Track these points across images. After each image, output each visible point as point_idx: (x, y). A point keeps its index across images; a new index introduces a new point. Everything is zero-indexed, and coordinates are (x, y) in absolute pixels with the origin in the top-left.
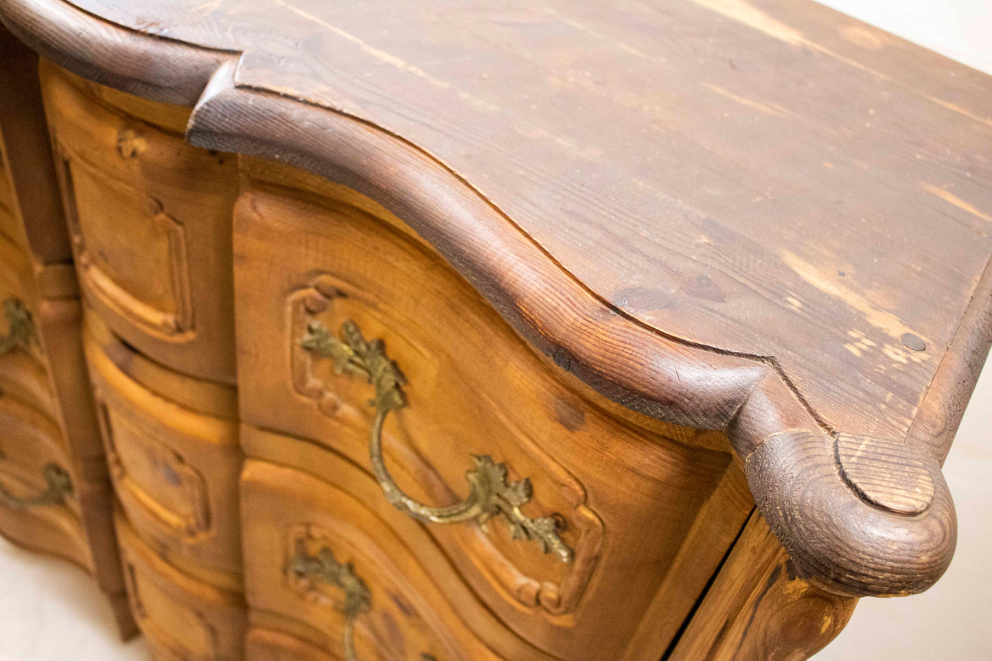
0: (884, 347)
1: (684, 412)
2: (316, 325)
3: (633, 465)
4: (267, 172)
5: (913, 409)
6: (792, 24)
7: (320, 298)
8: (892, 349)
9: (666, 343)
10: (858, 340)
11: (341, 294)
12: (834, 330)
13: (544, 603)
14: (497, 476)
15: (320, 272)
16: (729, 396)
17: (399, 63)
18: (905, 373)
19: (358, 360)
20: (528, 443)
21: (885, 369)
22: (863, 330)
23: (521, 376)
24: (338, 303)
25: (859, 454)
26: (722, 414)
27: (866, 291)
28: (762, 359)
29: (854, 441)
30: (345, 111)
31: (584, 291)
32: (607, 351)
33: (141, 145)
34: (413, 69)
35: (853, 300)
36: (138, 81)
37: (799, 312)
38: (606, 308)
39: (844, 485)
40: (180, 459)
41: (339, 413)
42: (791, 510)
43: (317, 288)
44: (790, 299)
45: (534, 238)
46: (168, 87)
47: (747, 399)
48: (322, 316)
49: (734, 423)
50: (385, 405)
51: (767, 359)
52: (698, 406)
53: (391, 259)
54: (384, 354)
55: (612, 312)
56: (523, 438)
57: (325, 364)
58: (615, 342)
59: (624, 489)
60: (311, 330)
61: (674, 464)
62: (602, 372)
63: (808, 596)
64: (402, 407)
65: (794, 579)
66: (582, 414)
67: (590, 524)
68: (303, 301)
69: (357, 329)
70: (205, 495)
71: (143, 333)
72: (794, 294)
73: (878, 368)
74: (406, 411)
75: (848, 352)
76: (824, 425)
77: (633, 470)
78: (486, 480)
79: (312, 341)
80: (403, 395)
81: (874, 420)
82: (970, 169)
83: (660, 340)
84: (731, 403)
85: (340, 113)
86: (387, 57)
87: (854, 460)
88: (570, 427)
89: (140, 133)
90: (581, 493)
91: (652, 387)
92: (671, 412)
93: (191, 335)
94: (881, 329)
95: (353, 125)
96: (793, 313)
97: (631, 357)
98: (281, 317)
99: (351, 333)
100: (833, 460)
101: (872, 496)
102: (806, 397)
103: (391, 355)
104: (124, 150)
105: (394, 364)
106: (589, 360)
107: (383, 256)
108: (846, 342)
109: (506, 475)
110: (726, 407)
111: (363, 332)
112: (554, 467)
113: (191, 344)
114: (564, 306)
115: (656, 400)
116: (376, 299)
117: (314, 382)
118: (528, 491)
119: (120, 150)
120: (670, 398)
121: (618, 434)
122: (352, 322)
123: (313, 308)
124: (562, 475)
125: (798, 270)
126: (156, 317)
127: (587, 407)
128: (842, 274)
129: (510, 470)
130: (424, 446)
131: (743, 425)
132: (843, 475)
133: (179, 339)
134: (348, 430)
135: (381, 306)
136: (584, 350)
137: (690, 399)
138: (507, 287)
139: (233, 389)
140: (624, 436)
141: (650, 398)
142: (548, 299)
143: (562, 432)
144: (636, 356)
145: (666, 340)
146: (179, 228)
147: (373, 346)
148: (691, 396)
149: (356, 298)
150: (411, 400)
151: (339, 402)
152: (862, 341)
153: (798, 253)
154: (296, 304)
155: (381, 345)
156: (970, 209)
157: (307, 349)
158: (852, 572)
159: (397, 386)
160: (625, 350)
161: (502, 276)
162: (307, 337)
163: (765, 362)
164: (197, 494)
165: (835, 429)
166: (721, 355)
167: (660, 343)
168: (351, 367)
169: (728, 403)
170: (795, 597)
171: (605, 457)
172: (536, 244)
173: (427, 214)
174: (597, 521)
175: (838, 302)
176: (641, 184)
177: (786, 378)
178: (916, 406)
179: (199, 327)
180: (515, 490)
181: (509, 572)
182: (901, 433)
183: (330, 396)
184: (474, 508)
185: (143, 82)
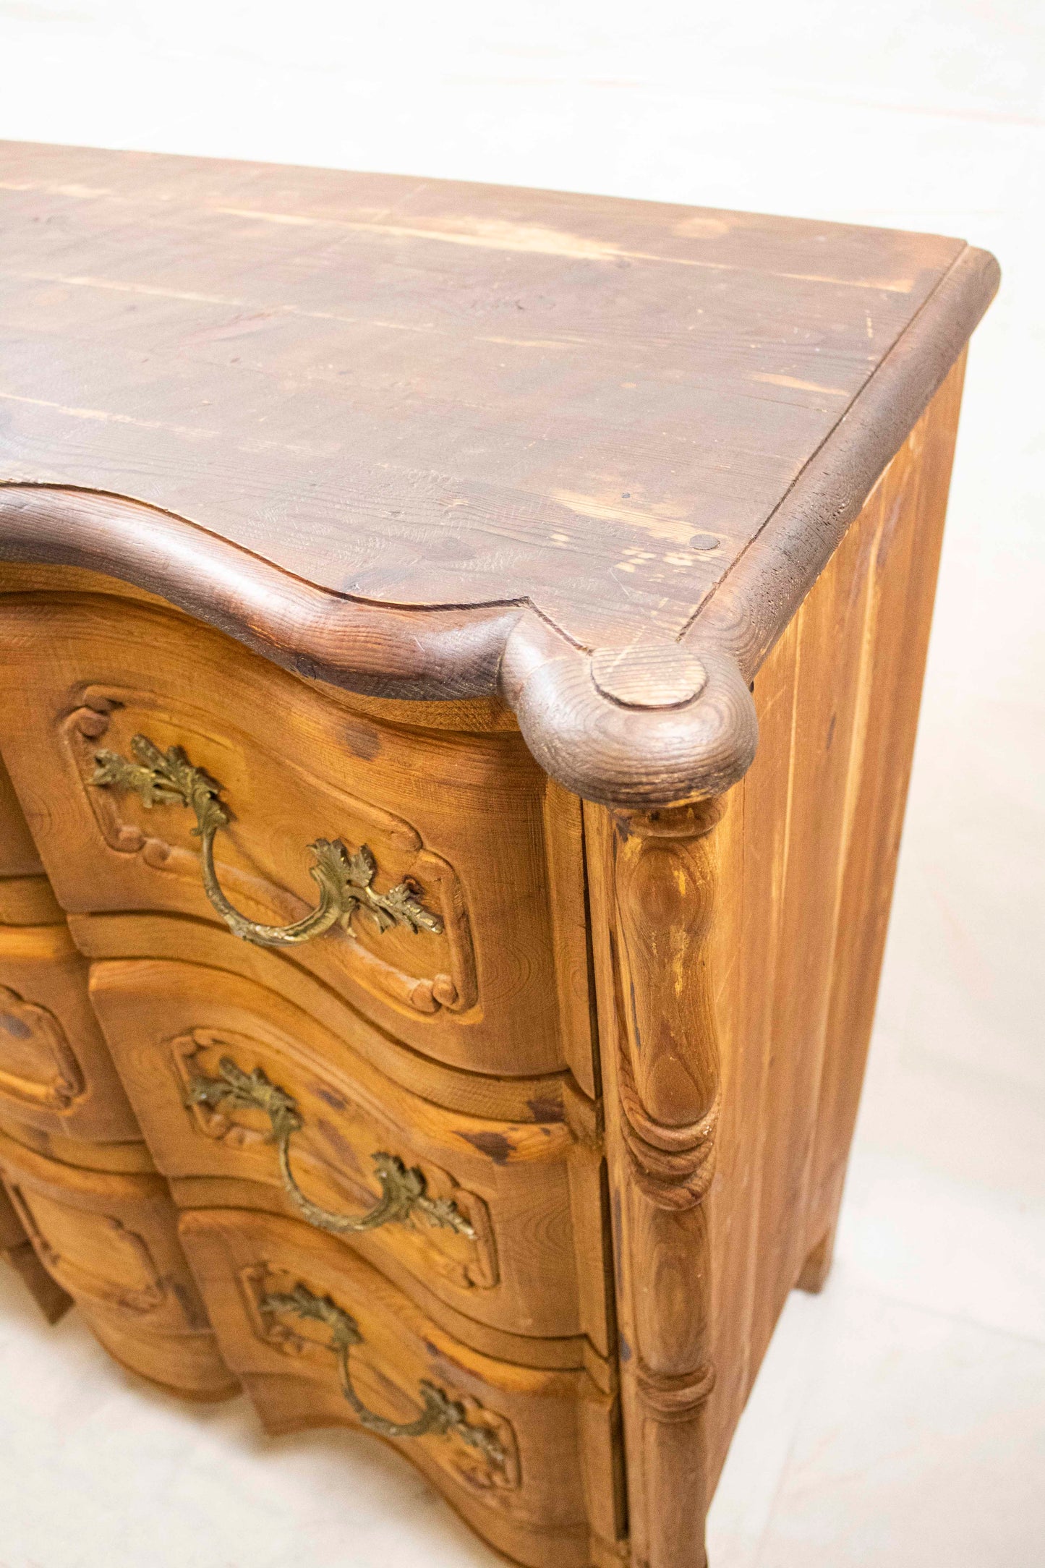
0: (665, 555)
1: (441, 683)
2: (102, 754)
3: (443, 775)
5: (691, 607)
6: (607, 238)
7: (95, 716)
8: (677, 556)
9: (403, 615)
10: (635, 557)
11: (117, 704)
12: (605, 554)
13: (443, 1002)
14: (337, 858)
15: (83, 685)
16: (484, 651)
17: (102, 415)
18: (688, 575)
19: (163, 781)
20: (343, 797)
21: (663, 576)
22: (642, 544)
23: (307, 719)
24: (117, 716)
25: (616, 663)
26: (484, 673)
27: (654, 506)
28: (515, 602)
29: (612, 652)
30: (40, 481)
31: (311, 588)
32: (342, 641)
34: (119, 417)
35: (636, 518)
37: (564, 546)
38: (336, 598)
39: (600, 698)
40: (18, 996)
41: (169, 861)
42: (551, 741)
43: (87, 706)
44: (555, 536)
45: (254, 552)
47: (505, 649)
48: (106, 739)
49: (499, 680)
50: (210, 829)
51: (520, 600)
52: (452, 671)
53: (148, 639)
54: (187, 763)
55: (343, 601)
56: (336, 794)
57: (132, 802)
58: (348, 629)
59: (447, 810)
60: (100, 762)
61: (487, 762)
62: (344, 666)
63: (646, 852)
64: (228, 821)
65: (627, 839)
66: (375, 736)
67: (436, 869)
68: (76, 726)
69: (150, 743)
70: (63, 1039)
72: (561, 530)
73: (653, 577)
74: (234, 826)
75: (620, 571)
76: (580, 647)
77: (446, 783)
78: (331, 871)
79: (105, 775)
80: (224, 807)
81: (641, 628)
82: (822, 344)
83: (398, 614)
84: (489, 658)
85: (35, 486)
86: (86, 413)
87: (610, 670)
88: (367, 757)
90: (412, 835)
91: (397, 665)
92: (427, 687)
94: (666, 539)
95: (49, 495)
96: (560, 549)
97: (368, 639)
98: (60, 754)
99: (146, 748)
100: (590, 678)
101: (626, 698)
102: (563, 628)
103: (196, 763)
105: (202, 771)
106: (327, 657)
107: (139, 640)
108: (619, 561)
109: (344, 853)
110: (485, 664)
111: (157, 744)
112: (375, 814)
115: (408, 678)
116: (152, 696)
117: (128, 831)
118: (369, 860)
120: (420, 671)
121: (417, 747)
122: (142, 736)
123: (91, 732)
124: (384, 819)
125: (572, 506)
127: (378, 727)
128: (627, 496)
129: (347, 845)
130: (269, 864)
132: (598, 688)
134: (187, 879)
135: (160, 701)
136: (319, 648)
137: (441, 666)
138: (235, 612)
139: (44, 877)
140: (424, 747)
141: (400, 678)
143: (361, 766)
144: (372, 637)
145: (403, 612)
147: (172, 757)
148: (441, 662)
149: (134, 702)
150: (234, 809)
151: (166, 846)
152: (639, 556)
153: (573, 488)
154: (71, 731)
155: (181, 753)
156: (811, 385)
157: (105, 787)
158: (627, 785)
159: (214, 797)
160: (360, 634)
161: (229, 602)
162: (99, 772)
163: (520, 605)
164: (52, 1040)
165: (591, 647)
166: (467, 611)
167: (397, 616)
168: (159, 793)
169: (485, 659)
170: (636, 860)
171: (412, 778)
172: (257, 556)
173: (146, 565)
174: (441, 863)
175: (617, 524)
176: (386, 466)
177: (540, 614)
178: (696, 603)
180: (357, 865)
181: (398, 980)
182: (672, 633)
183: (152, 842)
184: (331, 910)
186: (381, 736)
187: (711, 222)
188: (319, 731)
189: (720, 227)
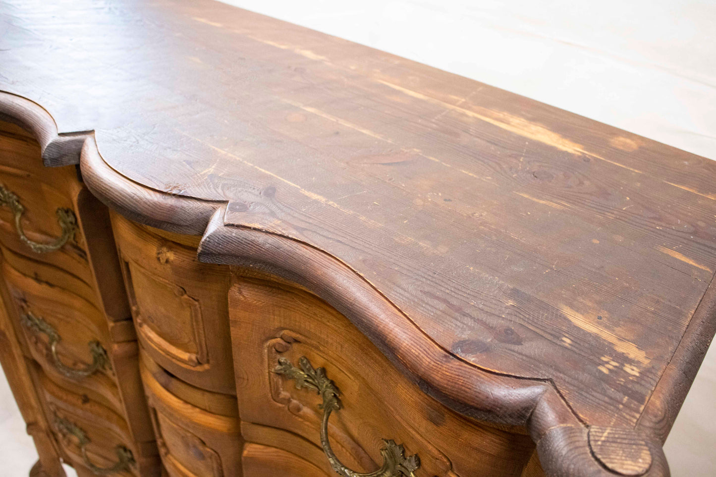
0: (624, 366)
1: (498, 416)
2: (282, 360)
3: (476, 446)
5: (641, 407)
6: (576, 141)
7: (284, 343)
8: (630, 367)
9: (484, 375)
10: (607, 363)
11: (296, 341)
12: (591, 357)
14: (398, 452)
15: (283, 329)
16: (525, 405)
17: (322, 199)
18: (638, 383)
19: (310, 380)
20: (414, 432)
21: (624, 380)
22: (611, 355)
24: (295, 346)
25: (603, 439)
26: (521, 416)
27: (615, 328)
28: (544, 380)
29: (600, 430)
30: (290, 236)
31: (434, 344)
32: (449, 381)
33: (171, 256)
34: (331, 203)
35: (607, 335)
36: (167, 222)
37: (569, 347)
38: (447, 354)
39: (593, 459)
40: (203, 443)
41: (301, 413)
43: (281, 338)
44: (564, 339)
45: (404, 313)
46: (186, 226)
47: (536, 407)
48: (286, 354)
49: (529, 420)
50: (328, 408)
51: (547, 380)
52: (505, 412)
53: (325, 320)
54: (326, 377)
55: (451, 357)
56: (410, 430)
57: (290, 383)
58: (453, 376)
59: (473, 461)
60: (280, 363)
61: (501, 445)
62: (447, 394)
64: (340, 409)
68: (274, 346)
69: (308, 361)
70: (220, 465)
71: (178, 365)
72: (567, 335)
73: (619, 381)
74: (342, 411)
75: (601, 372)
76: (581, 421)
77: (476, 449)
78: (392, 455)
79: (281, 369)
80: (339, 401)
81: (614, 416)
82: (695, 233)
83: (481, 373)
84: (527, 409)
85: (287, 238)
86: (315, 196)
87: (599, 443)
88: (436, 424)
89: (170, 249)
90: (448, 464)
91: (476, 402)
92: (490, 416)
93: (206, 366)
94: (623, 353)
95: (295, 244)
96: (566, 348)
97: (463, 384)
98: (261, 356)
99: (305, 363)
100: (586, 443)
101: (610, 466)
102: (571, 404)
103: (330, 377)
104: (161, 259)
105: (332, 382)
106: (438, 387)
107: (320, 319)
108: (600, 364)
109: (403, 452)
110: (523, 412)
111: (312, 363)
112: (430, 447)
113: (207, 371)
114: (422, 354)
115: (481, 410)
116: (318, 344)
117: (284, 394)
118: (418, 462)
119: (159, 259)
120: (488, 408)
121: (465, 427)
122: (305, 357)
123: (280, 350)
124: (436, 452)
125: (571, 318)
126: (185, 356)
127: (446, 410)
128: (600, 318)
129: (406, 449)
130: (355, 433)
131: (534, 423)
132: (593, 453)
133: (199, 369)
134: (307, 423)
135: (321, 348)
136: (435, 381)
137: (500, 408)
138: (389, 343)
139: (235, 398)
140: (469, 428)
141: (476, 409)
142: (413, 350)
143: (431, 427)
144: (466, 384)
145: (484, 373)
146: (197, 303)
147: (319, 372)
148: (501, 406)
149: (306, 343)
150: (345, 405)
151: (301, 405)
152: (610, 363)
153: (572, 306)
154: (270, 348)
155: (324, 371)
156: (691, 262)
157: (278, 374)
159: (335, 396)
160: (460, 380)
161: (386, 337)
162: (278, 367)
163: (547, 382)
164: (215, 466)
165: (588, 423)
166: (518, 380)
167: (480, 374)
168: (306, 384)
169: (524, 409)
171: (459, 442)
172: (405, 315)
173: (341, 299)
175: (596, 337)
176: (472, 268)
177: (559, 392)
178: (643, 404)
179: (211, 361)
180: (410, 461)
182: (632, 424)
183: (295, 402)
184: (387, 472)
185: (171, 223)
186: (447, 416)
187: (628, 141)
188: (412, 401)
189: (633, 145)
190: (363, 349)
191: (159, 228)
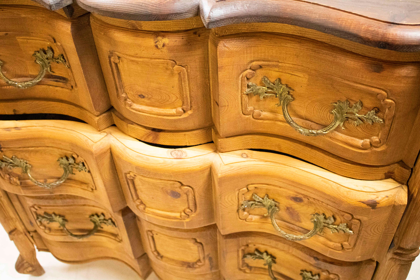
2: (250, 84)
3: (405, 75)
4: (226, 31)
7: (252, 72)
11: (260, 67)
13: (373, 145)
14: (345, 106)
15: (252, 62)
19: (270, 90)
20: (360, 86)
24: (259, 71)
31: (380, 22)
33: (166, 40)
36: (172, 14)
38: (389, 24)
41: (262, 116)
43: (250, 69)
46: (186, 12)
48: (252, 79)
50: (286, 102)
54: (281, 83)
55: (392, 25)
57: (254, 98)
59: (403, 85)
60: (248, 87)
62: (398, 44)
64: (293, 100)
66: (381, 65)
67: (391, 104)
68: (245, 76)
69: (268, 78)
71: (168, 120)
74: (293, 103)
78: (340, 110)
79: (250, 90)
80: (292, 96)
83: (411, 27)
88: (379, 72)
89: (164, 36)
90: (386, 94)
93: (190, 112)
99: (267, 80)
103: (285, 82)
104: (158, 45)
105: (287, 85)
106: (392, 42)
107: (280, 45)
112: (373, 89)
113: (190, 116)
116: (277, 63)
117: (250, 108)
118: (361, 105)
119: (157, 46)
122: (266, 77)
123: (249, 77)
124: (377, 91)
126: (173, 111)
127: (382, 63)
133: (184, 116)
134: (266, 122)
135: (280, 64)
143: (376, 75)
145: (413, 26)
146: (184, 68)
147: (277, 82)
149: (267, 66)
150: (296, 97)
151: (261, 112)
154: (243, 78)
155: (279, 80)
159: (289, 93)
162: (247, 90)
168: (267, 95)
171: (394, 77)
174: (393, 102)
179: (194, 107)
180: (355, 107)
181: (354, 141)
183: (257, 111)
184: (337, 122)
185: (175, 14)
186: (383, 65)
188: (359, 66)
190: (315, 51)
191: (166, 20)
